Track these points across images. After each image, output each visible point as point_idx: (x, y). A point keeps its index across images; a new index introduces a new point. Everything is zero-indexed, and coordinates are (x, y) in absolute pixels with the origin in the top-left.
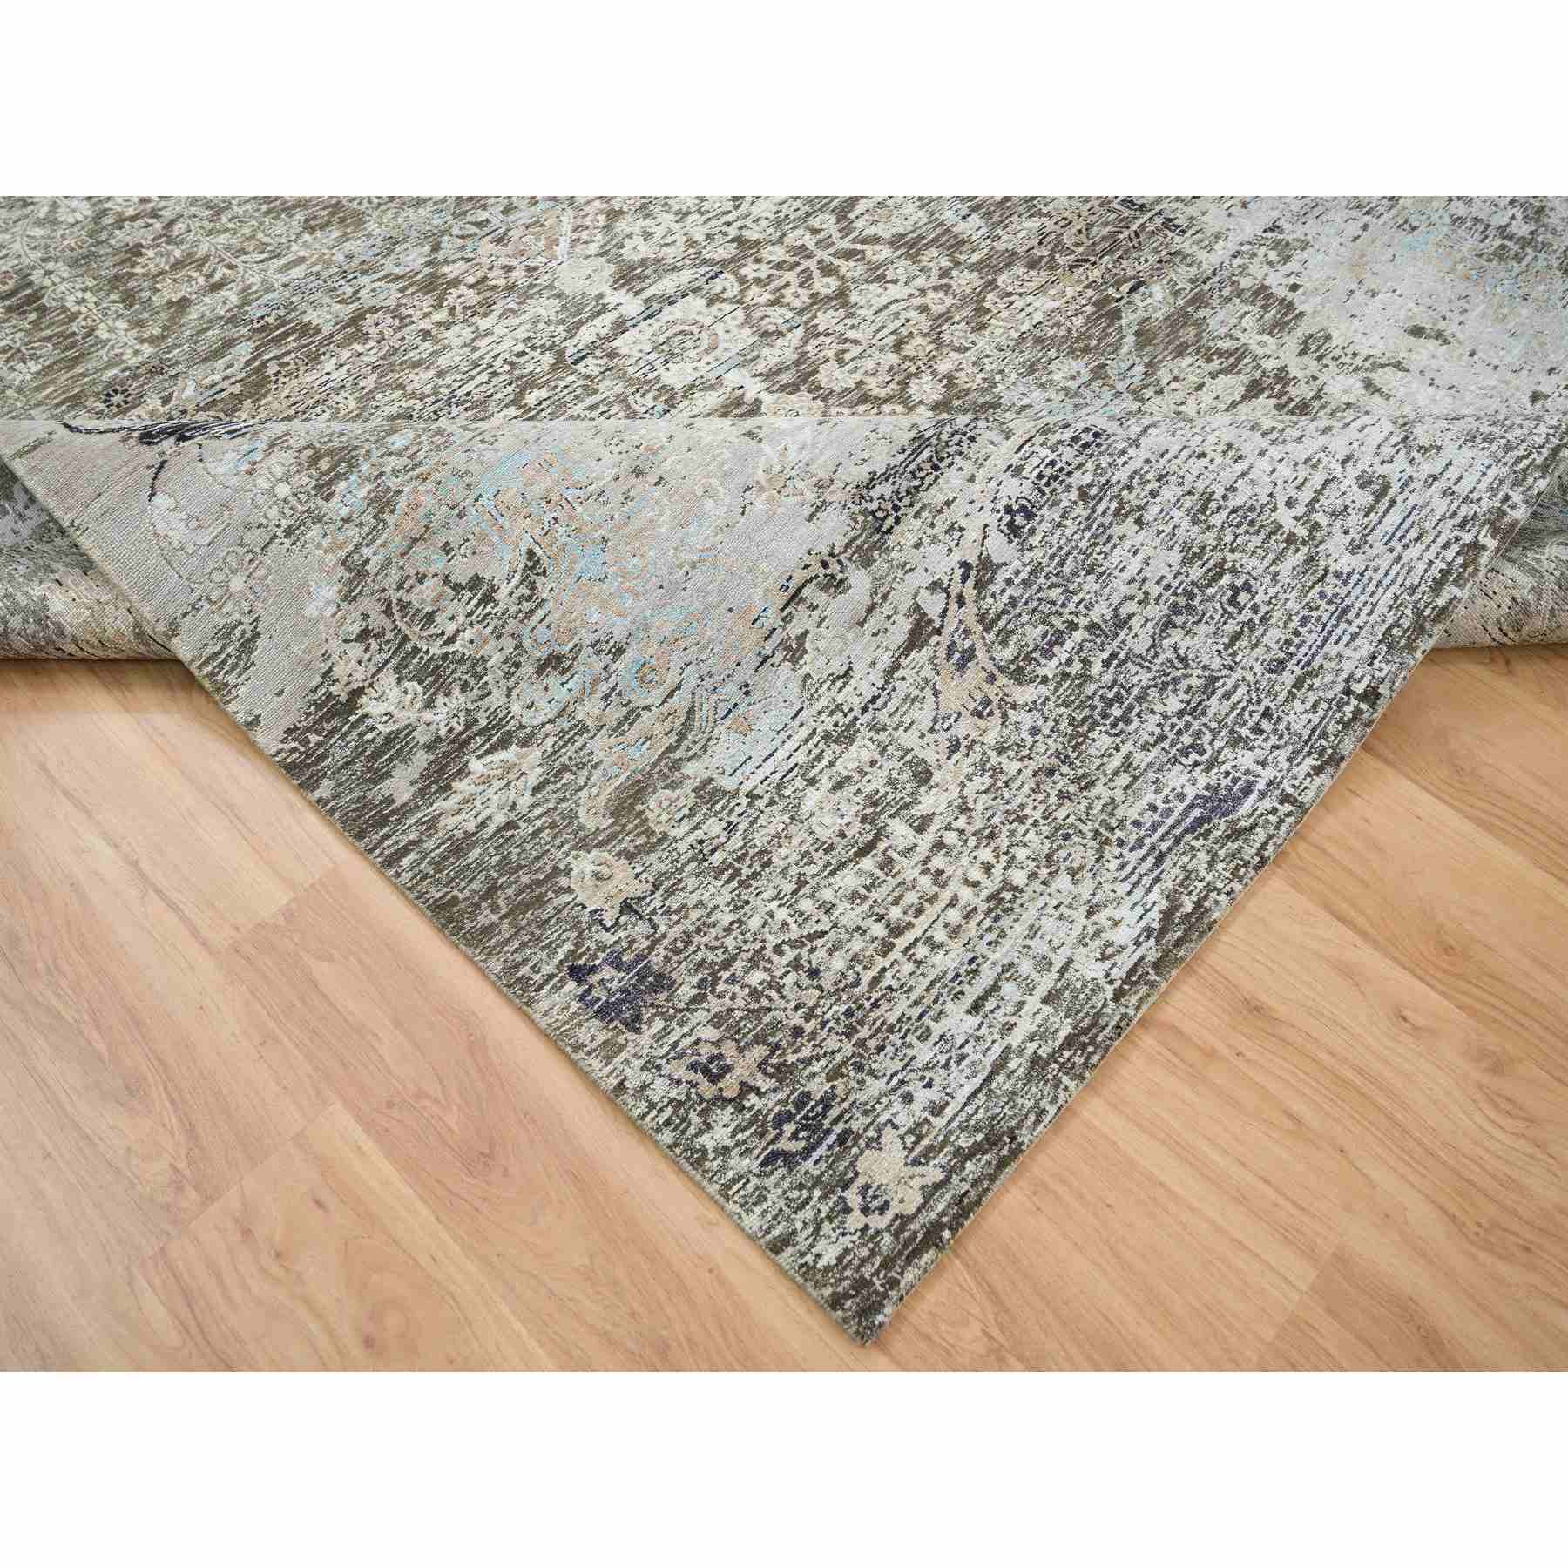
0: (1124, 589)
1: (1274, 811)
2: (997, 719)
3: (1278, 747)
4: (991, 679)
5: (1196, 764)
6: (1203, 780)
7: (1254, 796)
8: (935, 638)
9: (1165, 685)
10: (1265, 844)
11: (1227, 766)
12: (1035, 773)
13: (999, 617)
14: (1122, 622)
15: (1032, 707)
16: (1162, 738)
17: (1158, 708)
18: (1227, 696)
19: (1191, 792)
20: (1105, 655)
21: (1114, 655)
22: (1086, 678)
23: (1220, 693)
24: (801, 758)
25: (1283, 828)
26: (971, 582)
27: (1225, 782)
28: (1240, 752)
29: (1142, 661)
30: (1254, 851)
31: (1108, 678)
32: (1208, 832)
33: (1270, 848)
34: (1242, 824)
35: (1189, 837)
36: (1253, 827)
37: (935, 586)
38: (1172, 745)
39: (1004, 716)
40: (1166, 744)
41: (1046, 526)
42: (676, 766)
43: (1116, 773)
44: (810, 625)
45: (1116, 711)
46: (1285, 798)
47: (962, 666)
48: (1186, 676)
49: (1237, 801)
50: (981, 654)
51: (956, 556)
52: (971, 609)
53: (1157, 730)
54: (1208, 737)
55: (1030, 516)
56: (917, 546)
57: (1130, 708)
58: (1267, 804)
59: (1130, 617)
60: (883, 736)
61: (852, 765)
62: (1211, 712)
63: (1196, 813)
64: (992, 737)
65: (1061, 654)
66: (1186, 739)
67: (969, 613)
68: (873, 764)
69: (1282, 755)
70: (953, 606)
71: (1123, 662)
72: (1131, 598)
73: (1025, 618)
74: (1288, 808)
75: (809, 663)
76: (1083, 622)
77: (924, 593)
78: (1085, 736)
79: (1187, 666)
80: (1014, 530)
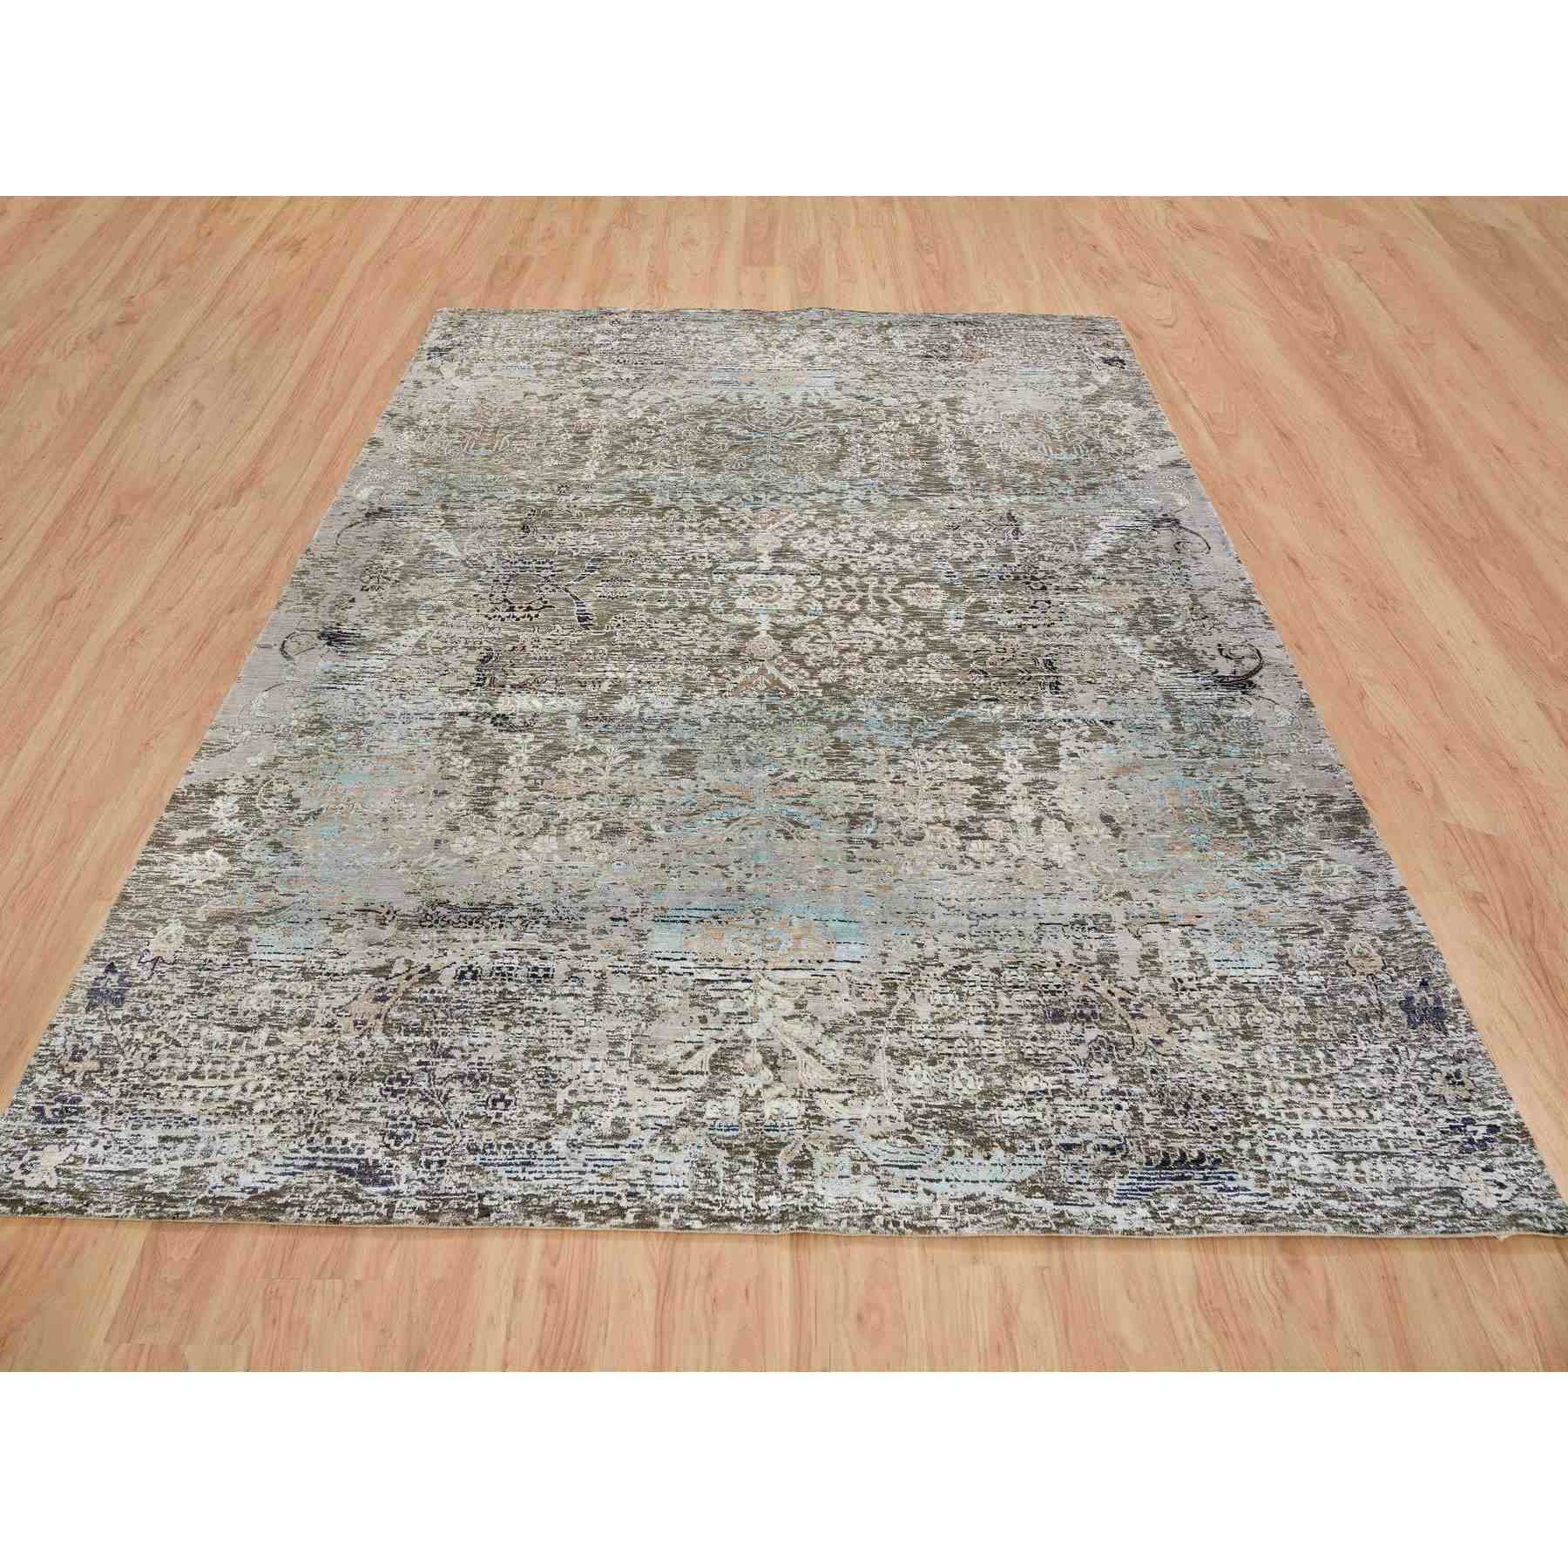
0: (465, 1045)
1: (378, 1205)
2: (357, 1034)
3: (423, 1181)
4: (378, 1017)
5: (388, 1146)
6: (378, 1156)
7: (384, 1189)
8: (383, 979)
9: (426, 1100)
10: (351, 1215)
11: (395, 1163)
12: (336, 1072)
13: (412, 999)
14: (446, 1055)
15: (375, 1046)
16: (394, 1119)
17: (411, 1105)
18: (440, 1135)
19: (368, 1154)
20: (424, 1060)
21: (427, 1063)
22: (406, 1058)
23: (439, 1130)
25: (366, 1218)
26: (421, 975)
27: (384, 1168)
28: (409, 1164)
29: (432, 1078)
30: (340, 1211)
31: (413, 1069)
32: (343, 1180)
33: (348, 1219)
34: (360, 1196)
35: (334, 1172)
36: (362, 1202)
38: (393, 1126)
39: (361, 1036)
40: (391, 1123)
41: (473, 988)
43: (358, 1109)
45: (396, 1086)
46: (390, 1207)
47: (376, 1000)
48: (438, 1106)
49: (375, 1182)
50: (388, 1004)
51: (430, 961)
52: (407, 984)
53: (397, 1113)
54: (409, 1141)
55: (474, 978)
56: (424, 942)
57: (403, 1091)
58: (382, 1199)
59: (452, 1057)
61: (294, 989)
62: (426, 1133)
63: (354, 1166)
64: (345, 1038)
65: (412, 1039)
66: (400, 1131)
67: (405, 985)
69: (420, 1186)
70: (404, 977)
71: (425, 1070)
72: (462, 1051)
73: (419, 1010)
74: (384, 1211)
75: (337, 937)
76: (435, 1037)
77: (402, 960)
78: (373, 1079)
79: (444, 1103)
80: (462, 976)
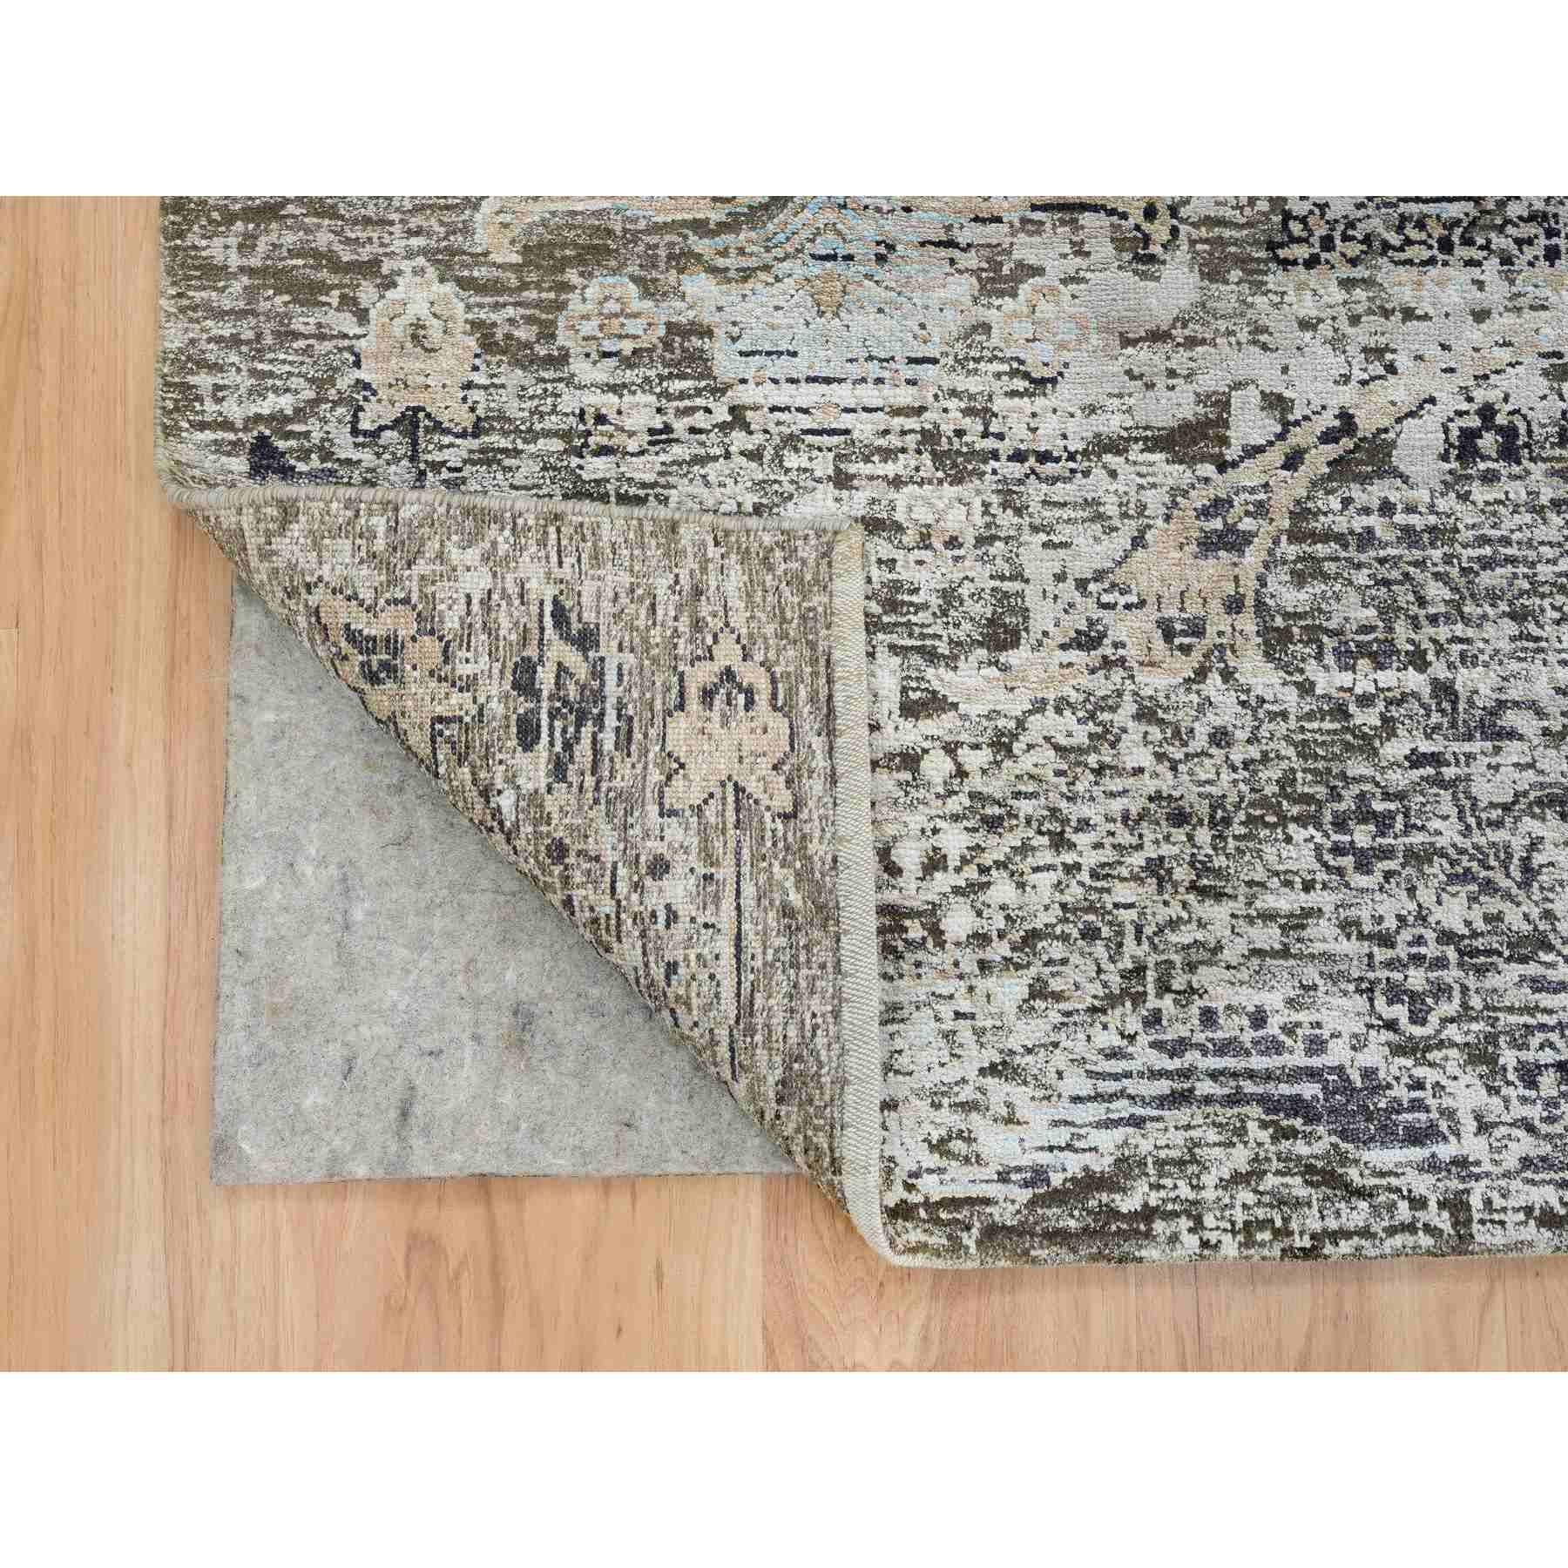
0: (1542, 690)
1: (1418, 1203)
2: (1186, 666)
3: (1531, 1129)
4: (1234, 605)
5: (1391, 1025)
6: (1373, 1056)
7: (1417, 1153)
8: (1208, 470)
9: (1467, 876)
10: (1347, 1234)
11: (1429, 1075)
12: (1156, 797)
13: (1326, 537)
14: (1492, 729)
15: (1252, 704)
16: (1386, 940)
17: (1426, 896)
18: (1538, 985)
19: (1338, 1053)
20: (1425, 747)
21: (1436, 759)
22: (1366, 745)
23: (1532, 969)
24: (864, 428)
25: (1398, 1240)
26: (1332, 451)
27: (1401, 1092)
28: (1470, 1077)
29: (1468, 807)
30: (1316, 1225)
31: (1399, 779)
32: (1291, 1134)
33: (1345, 1247)
34: (1353, 1174)
35: (1255, 1111)
36: (1362, 1193)
37: (1276, 403)
38: (1389, 964)
39: (1202, 673)
40: (1381, 954)
41: (1518, 491)
42: (683, 260)
43: (1268, 916)
44: (1056, 268)
45: (1362, 836)
46: (1456, 1206)
47: (1209, 545)
48: (1508, 896)
49: (1387, 1135)
50: (1253, 558)
51: (1346, 396)
52: (1295, 486)
53: (1391, 923)
54: (1450, 1008)
55: (1509, 452)
56: (1306, 325)
57: (1387, 853)
58: (1421, 1184)
59: (1512, 735)
60: (1007, 519)
61: (924, 515)
62: (1492, 981)
63: (1309, 1090)
64: (1153, 683)
65: (1364, 679)
66: (1417, 979)
67: (1291, 488)
68: (953, 543)
69: (1524, 1145)
70: (1276, 456)
71: (1439, 782)
72: (1540, 713)
73: (1362, 578)
74: (1443, 1221)
75: (1002, 313)
76: (1439, 670)
77: (1253, 395)
78: (1283, 820)
79: (1525, 885)
80: (1466, 447)
